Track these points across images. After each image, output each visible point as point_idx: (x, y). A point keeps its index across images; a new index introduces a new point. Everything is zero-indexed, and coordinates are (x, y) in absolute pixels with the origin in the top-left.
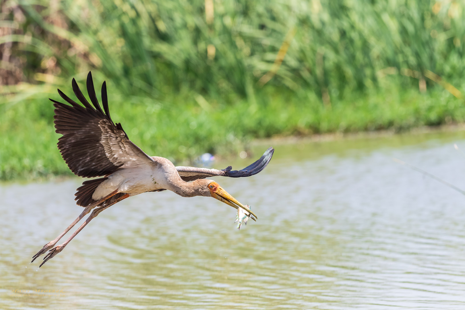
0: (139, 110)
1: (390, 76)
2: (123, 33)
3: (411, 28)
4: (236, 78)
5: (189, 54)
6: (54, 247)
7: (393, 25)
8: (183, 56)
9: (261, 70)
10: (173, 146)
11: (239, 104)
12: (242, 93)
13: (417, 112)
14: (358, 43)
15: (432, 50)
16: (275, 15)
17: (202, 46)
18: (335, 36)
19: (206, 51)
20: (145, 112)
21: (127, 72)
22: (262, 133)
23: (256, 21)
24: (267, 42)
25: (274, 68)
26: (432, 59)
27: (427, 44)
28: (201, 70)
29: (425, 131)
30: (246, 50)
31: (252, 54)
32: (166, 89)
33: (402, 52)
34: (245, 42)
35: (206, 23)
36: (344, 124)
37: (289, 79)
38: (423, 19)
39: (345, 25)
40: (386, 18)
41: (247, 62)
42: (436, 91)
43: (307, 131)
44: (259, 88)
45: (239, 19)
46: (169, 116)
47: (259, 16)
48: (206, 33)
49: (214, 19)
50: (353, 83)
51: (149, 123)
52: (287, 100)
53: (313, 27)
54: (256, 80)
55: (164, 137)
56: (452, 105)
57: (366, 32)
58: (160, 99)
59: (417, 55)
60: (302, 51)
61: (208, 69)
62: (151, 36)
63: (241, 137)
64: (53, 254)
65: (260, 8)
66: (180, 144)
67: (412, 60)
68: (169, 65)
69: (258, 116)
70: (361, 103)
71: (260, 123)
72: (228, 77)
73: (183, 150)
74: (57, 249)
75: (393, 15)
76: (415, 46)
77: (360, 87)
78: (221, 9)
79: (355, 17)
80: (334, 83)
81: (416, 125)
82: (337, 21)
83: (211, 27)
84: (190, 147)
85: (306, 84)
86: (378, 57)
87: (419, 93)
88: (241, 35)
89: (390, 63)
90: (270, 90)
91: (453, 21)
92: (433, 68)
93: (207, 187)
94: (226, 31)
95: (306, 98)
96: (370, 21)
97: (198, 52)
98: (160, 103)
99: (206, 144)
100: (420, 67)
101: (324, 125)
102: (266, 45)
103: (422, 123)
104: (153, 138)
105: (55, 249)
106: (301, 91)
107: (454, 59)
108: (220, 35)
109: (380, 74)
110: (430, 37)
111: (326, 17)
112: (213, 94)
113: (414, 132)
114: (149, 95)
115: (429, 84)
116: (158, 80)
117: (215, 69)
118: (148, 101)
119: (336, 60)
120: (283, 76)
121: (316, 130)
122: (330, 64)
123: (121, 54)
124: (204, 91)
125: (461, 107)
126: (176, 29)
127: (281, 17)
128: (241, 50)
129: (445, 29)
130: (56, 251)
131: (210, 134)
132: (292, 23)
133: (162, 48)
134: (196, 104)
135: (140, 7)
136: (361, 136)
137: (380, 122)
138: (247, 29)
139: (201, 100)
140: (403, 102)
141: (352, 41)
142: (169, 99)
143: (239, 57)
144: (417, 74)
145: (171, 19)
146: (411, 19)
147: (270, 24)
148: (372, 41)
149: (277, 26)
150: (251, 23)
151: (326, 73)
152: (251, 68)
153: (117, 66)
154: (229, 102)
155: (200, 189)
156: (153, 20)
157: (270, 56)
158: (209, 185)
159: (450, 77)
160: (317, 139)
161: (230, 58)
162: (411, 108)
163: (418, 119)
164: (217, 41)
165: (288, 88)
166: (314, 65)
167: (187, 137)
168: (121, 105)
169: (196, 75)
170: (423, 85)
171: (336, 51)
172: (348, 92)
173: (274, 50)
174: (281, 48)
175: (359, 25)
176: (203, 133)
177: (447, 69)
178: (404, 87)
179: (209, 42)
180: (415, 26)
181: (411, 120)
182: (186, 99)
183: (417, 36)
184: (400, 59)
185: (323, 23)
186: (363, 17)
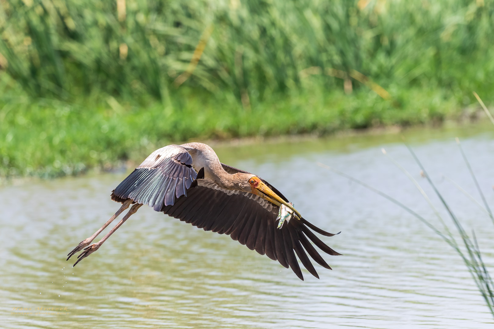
0: (47, 112)
1: (313, 76)
2: (31, 31)
3: (335, 25)
4: (150, 79)
5: (100, 53)
6: (89, 246)
7: (316, 22)
8: (93, 56)
9: (176, 71)
10: (84, 150)
11: (154, 107)
12: (156, 94)
13: (342, 113)
14: (279, 41)
15: (358, 48)
16: (191, 12)
17: (114, 45)
18: (255, 34)
19: (118, 51)
20: (54, 115)
21: (34, 71)
22: (178, 136)
23: (171, 18)
24: (183, 40)
25: (190, 68)
26: (357, 57)
27: (354, 42)
28: (113, 70)
29: (351, 134)
30: (161, 48)
31: (167, 53)
32: (76, 90)
33: (326, 51)
34: (159, 39)
35: (117, 20)
36: (264, 127)
37: (206, 80)
38: (348, 16)
39: (265, 21)
40: (309, 14)
41: (161, 62)
42: (363, 93)
43: (225, 134)
44: (175, 89)
45: (153, 16)
46: (79, 119)
47: (174, 12)
48: (119, 31)
49: (127, 16)
50: (274, 84)
51: (58, 127)
52: (205, 102)
53: (231, 25)
54: (171, 81)
55: (74, 141)
56: (380, 107)
57: (288, 29)
58: (70, 101)
59: (342, 53)
60: (220, 50)
61: (120, 69)
62: (60, 34)
63: (155, 141)
64: (89, 252)
65: (175, 5)
66: (91, 148)
67: (337, 59)
68: (79, 65)
69: (173, 119)
70: (282, 105)
71: (175, 126)
72: (142, 78)
73: (94, 156)
74: (92, 247)
75: (315, 11)
76: (340, 44)
77: (282, 88)
78: (134, 6)
79: (275, 13)
80: (254, 84)
81: (341, 128)
82: (256, 18)
83: (123, 24)
84: (102, 151)
85: (224, 85)
86: (300, 56)
87: (344, 94)
88: (155, 32)
89: (313, 62)
90: (186, 91)
91: (380, 18)
92: (359, 67)
93: (248, 182)
94: (140, 29)
95: (224, 100)
96: (292, 18)
97: (109, 51)
98: (69, 106)
99: (119, 149)
100: (345, 66)
101: (244, 129)
102: (181, 44)
103: (348, 126)
104: (63, 142)
105: (91, 248)
106: (219, 93)
107: (381, 58)
108: (132, 33)
109: (303, 74)
110: (355, 34)
111: (245, 13)
112: (125, 96)
113: (340, 136)
114: (58, 96)
115: (356, 85)
116: (67, 81)
117: (127, 70)
118: (56, 103)
119: (256, 60)
120: (199, 76)
121: (235, 134)
122: (249, 64)
123: (28, 53)
124: (116, 93)
125: (389, 109)
126: (86, 27)
127: (198, 14)
128: (155, 49)
129: (371, 26)
130: (91, 249)
131: (123, 138)
132: (208, 20)
133: (72, 46)
134: (108, 107)
135: (48, 5)
136: (282, 140)
137: (303, 125)
138: (161, 27)
139: (113, 102)
140: (327, 103)
141: (272, 39)
142: (79, 102)
143: (152, 57)
144: (342, 74)
145: (81, 16)
146: (335, 16)
147: (186, 22)
148: (294, 39)
149: (192, 24)
150: (165, 21)
151: (245, 73)
152: (166, 68)
153: (25, 67)
154: (142, 104)
155: (240, 184)
156: (62, 18)
157: (186, 55)
158: (250, 179)
159: (377, 77)
160: (235, 143)
161: (144, 57)
162: (335, 111)
163: (343, 123)
164: (130, 39)
165: (205, 90)
166: (233, 64)
167: (98, 141)
168: (28, 108)
169: (108, 76)
170: (348, 86)
171: (256, 50)
172: (268, 93)
173: (190, 49)
174: (197, 47)
175: (281, 22)
176: (115, 137)
177: (374, 68)
178: (327, 88)
179: (121, 40)
180: (340, 22)
181: (337, 122)
182: (98, 101)
183: (342, 34)
184: (324, 58)
185: (242, 20)
186: (284, 13)
